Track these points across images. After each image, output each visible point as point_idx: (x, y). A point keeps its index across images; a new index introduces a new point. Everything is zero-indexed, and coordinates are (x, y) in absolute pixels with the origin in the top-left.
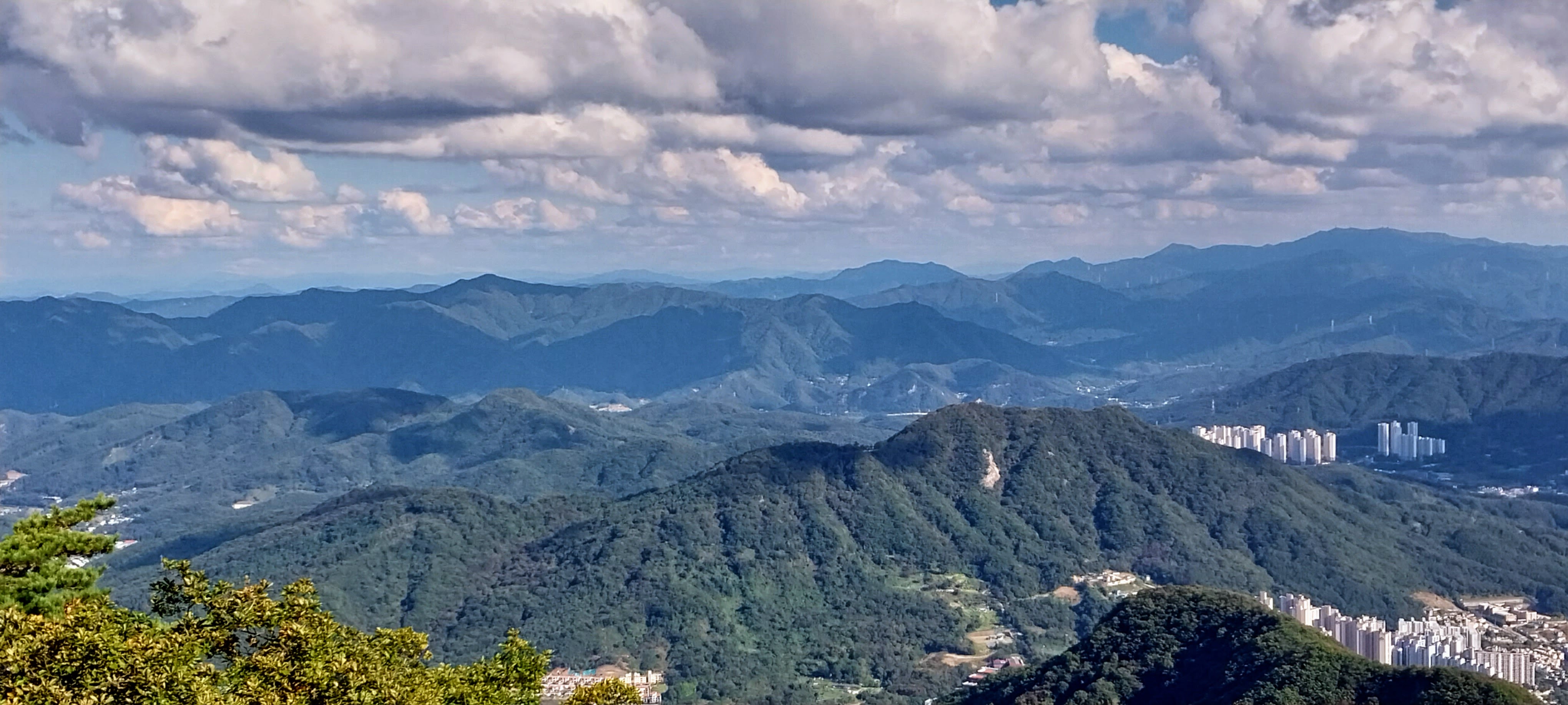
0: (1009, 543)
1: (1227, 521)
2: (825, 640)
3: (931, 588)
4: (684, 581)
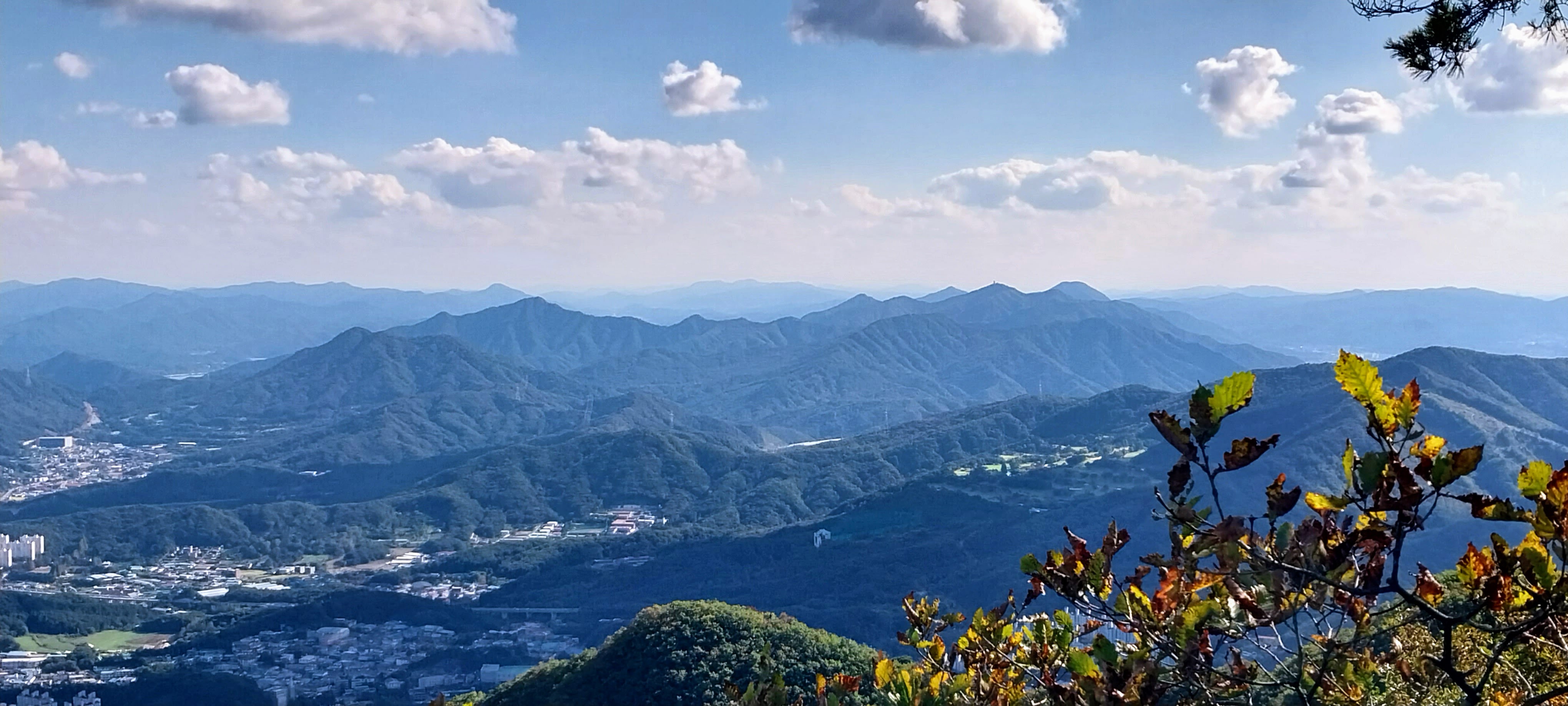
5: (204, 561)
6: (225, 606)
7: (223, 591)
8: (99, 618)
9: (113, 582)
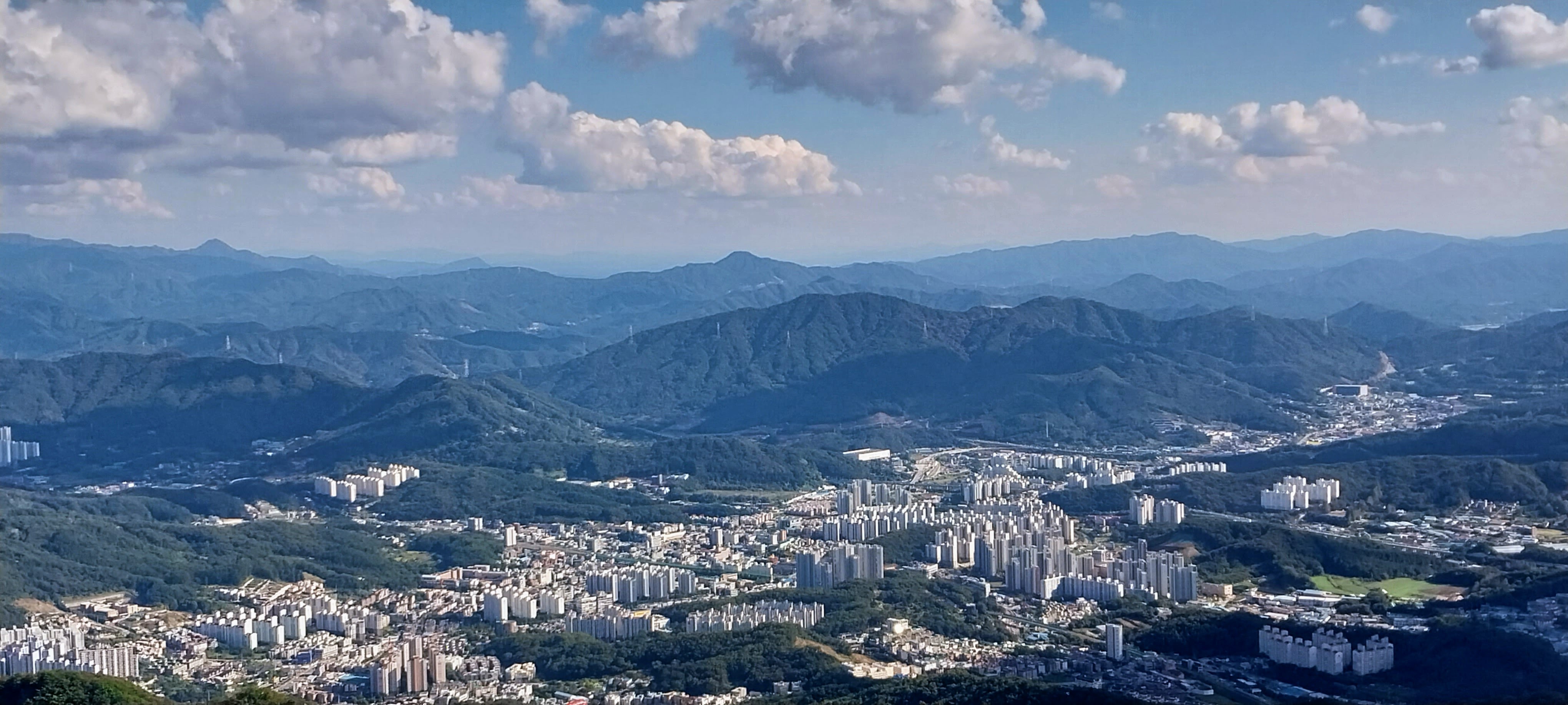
5: (1499, 517)
6: (1521, 563)
7: (1519, 549)
8: (1394, 566)
9: (1406, 530)
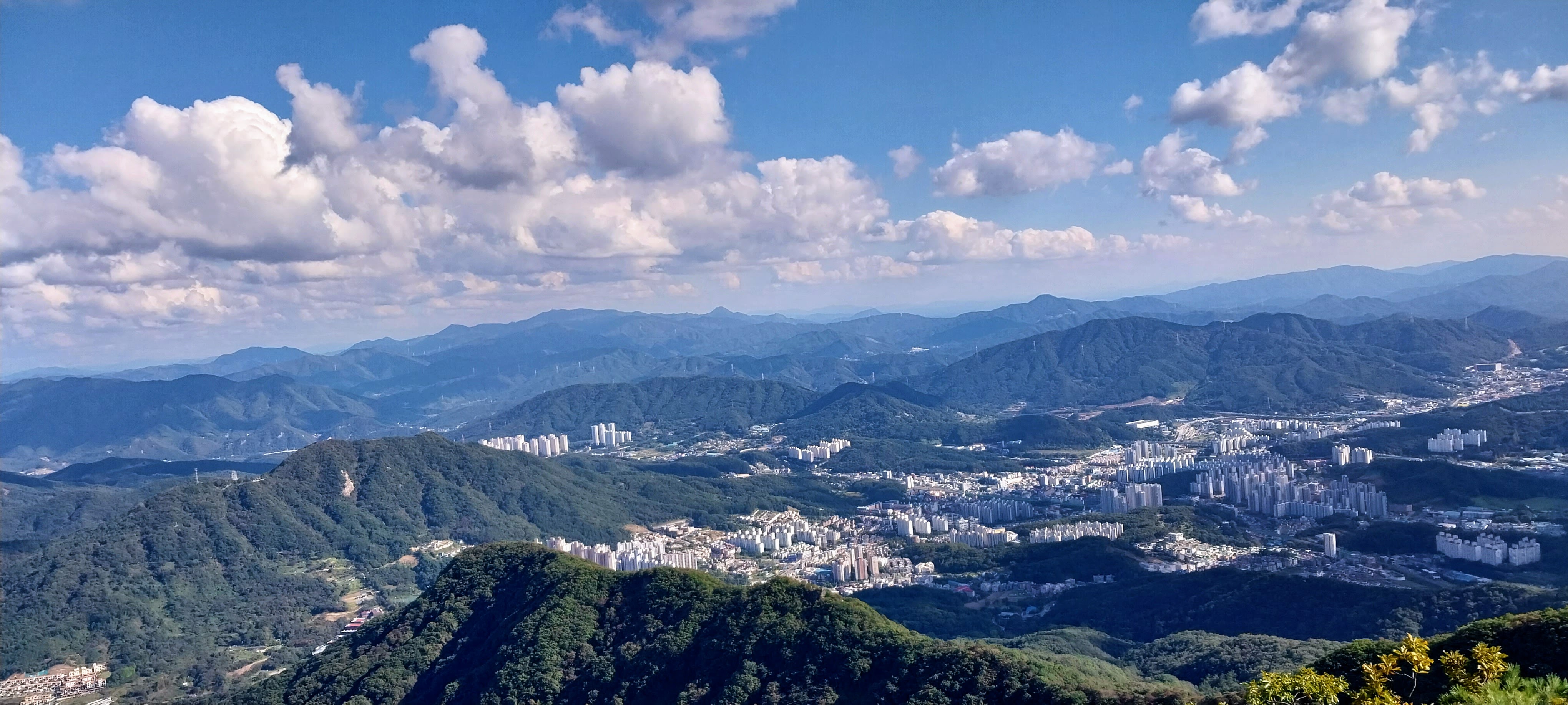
0: (365, 531)
1: (508, 497)
2: (235, 618)
3: (312, 570)
4: (117, 593)
8: (1533, 489)
9: (1540, 464)
